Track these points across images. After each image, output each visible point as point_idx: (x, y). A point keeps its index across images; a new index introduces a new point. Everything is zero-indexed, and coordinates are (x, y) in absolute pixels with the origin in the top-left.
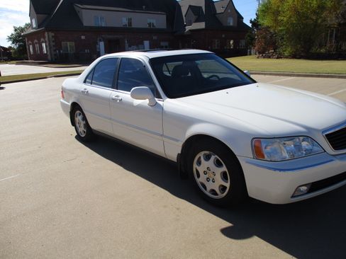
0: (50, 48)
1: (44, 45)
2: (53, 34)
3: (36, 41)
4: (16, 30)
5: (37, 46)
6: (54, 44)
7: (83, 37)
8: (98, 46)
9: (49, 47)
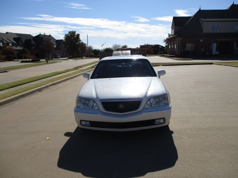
0: (178, 48)
1: (175, 45)
2: (181, 39)
3: (172, 43)
4: (169, 36)
5: (172, 46)
6: (181, 45)
7: (201, 40)
8: (211, 46)
9: (178, 46)
